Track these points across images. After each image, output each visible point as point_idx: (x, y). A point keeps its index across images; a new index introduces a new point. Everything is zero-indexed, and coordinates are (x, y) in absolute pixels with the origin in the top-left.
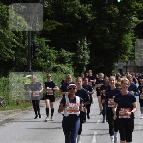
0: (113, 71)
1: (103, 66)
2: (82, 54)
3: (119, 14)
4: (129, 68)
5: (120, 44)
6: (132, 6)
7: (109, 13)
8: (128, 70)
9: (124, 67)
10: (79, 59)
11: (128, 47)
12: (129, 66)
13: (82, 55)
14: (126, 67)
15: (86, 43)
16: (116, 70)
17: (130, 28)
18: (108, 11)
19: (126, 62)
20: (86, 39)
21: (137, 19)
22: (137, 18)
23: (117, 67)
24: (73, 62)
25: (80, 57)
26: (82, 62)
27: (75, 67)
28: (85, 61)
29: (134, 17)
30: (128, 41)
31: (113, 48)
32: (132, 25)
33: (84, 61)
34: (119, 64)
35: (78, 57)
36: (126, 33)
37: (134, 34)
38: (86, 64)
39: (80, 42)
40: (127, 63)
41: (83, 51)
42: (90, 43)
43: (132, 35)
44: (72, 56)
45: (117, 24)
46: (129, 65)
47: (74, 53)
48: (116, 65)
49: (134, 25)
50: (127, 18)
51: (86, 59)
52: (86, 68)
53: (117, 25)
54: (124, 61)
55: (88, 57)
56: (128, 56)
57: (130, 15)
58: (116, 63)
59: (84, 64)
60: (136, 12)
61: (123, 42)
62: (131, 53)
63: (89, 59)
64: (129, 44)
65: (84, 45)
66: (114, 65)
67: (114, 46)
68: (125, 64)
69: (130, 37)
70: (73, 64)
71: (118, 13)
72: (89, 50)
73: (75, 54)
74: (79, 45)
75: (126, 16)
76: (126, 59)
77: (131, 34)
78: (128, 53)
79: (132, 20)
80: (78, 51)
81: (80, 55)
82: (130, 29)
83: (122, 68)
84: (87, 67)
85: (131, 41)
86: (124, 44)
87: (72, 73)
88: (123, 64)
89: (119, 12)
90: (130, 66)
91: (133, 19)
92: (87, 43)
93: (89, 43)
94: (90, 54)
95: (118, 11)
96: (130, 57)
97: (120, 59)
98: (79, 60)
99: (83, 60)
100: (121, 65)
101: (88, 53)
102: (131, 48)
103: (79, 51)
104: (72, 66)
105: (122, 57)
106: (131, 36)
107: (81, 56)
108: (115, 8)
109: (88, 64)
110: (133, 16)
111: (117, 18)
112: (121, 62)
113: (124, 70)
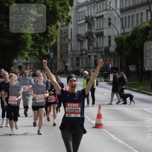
0: (12, 68)
1: (1, 62)
4: (29, 64)
5: (19, 39)
7: (6, 6)
8: (28, 67)
9: (24, 63)
11: (27, 42)
12: (28, 63)
14: (26, 64)
16: (16, 67)
18: (5, 4)
19: (25, 58)
23: (16, 64)
30: (28, 36)
31: (11, 43)
34: (18, 60)
40: (27, 59)
46: (29, 61)
48: (16, 61)
54: (23, 57)
56: (27, 52)
58: (15, 59)
62: (31, 49)
64: (28, 40)
66: (14, 61)
68: (25, 61)
76: (26, 56)
78: (28, 49)
83: (21, 64)
85: (30, 36)
86: (24, 39)
88: (22, 61)
90: (30, 63)
96: (30, 53)
97: (19, 55)
100: (20, 62)
102: (31, 43)
105: (21, 53)
108: (12, 1)
112: (20, 58)
113: (24, 67)
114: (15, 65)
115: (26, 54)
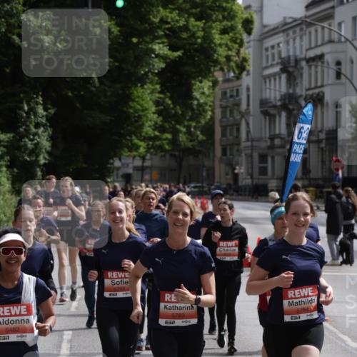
0: (109, 179)
1: (84, 165)
2: (32, 137)
3: (122, 37)
4: (148, 170)
6: (151, 17)
8: (147, 177)
9: (136, 168)
10: (23, 150)
11: (145, 119)
12: (147, 167)
13: (32, 140)
14: (142, 169)
15: (40, 110)
16: (117, 177)
17: (149, 71)
19: (139, 156)
20: (41, 99)
21: (165, 48)
22: (166, 46)
23: (118, 169)
24: (8, 158)
25: (26, 145)
26: (33, 156)
27: (15, 170)
28: (40, 155)
29: (159, 43)
30: (146, 105)
31: (108, 121)
32: (154, 66)
33: (37, 156)
34: (123, 161)
35: (23, 143)
36: (139, 85)
37: (158, 87)
38: (42, 162)
39: (26, 108)
40: (143, 158)
41: (34, 130)
42: (52, 111)
43: (153, 90)
44: (7, 142)
45: (117, 61)
46: (147, 163)
47: (10, 135)
48: (117, 163)
49: (159, 65)
50: (140, 46)
51: (41, 149)
52: (42, 171)
53: (117, 64)
54: (135, 153)
55: (46, 144)
56: (145, 142)
57: (148, 40)
58: (115, 159)
59: (37, 161)
60: (162, 33)
61: (131, 107)
62: (154, 133)
63: (49, 149)
64: (147, 112)
65: (36, 114)
66: (112, 164)
67: (109, 118)
68: (138, 163)
69: (149, 94)
70: (9, 163)
71: (119, 33)
72: (50, 127)
73: (14, 137)
74: (25, 115)
75: (139, 43)
76: (142, 150)
77: (153, 87)
78: (147, 134)
79: (153, 51)
80: (22, 130)
81: (27, 140)
82: (150, 74)
83: (130, 171)
84: (44, 169)
85: (152, 103)
86: (136, 111)
87: (8, 185)
88: (133, 163)
89: (119, 31)
90: (151, 167)
91: (155, 49)
92: (45, 109)
93: (50, 111)
94: (52, 138)
95: (118, 29)
97: (126, 150)
98: (24, 152)
99: (36, 150)
100: (128, 165)
101: (46, 134)
103: (25, 129)
104: (8, 167)
105: (130, 144)
106: (152, 93)
107: (30, 142)
109: (47, 162)
110: (157, 41)
111: (115, 46)
112: (128, 156)
113: (136, 176)
114: (115, 172)
115: (140, 146)
